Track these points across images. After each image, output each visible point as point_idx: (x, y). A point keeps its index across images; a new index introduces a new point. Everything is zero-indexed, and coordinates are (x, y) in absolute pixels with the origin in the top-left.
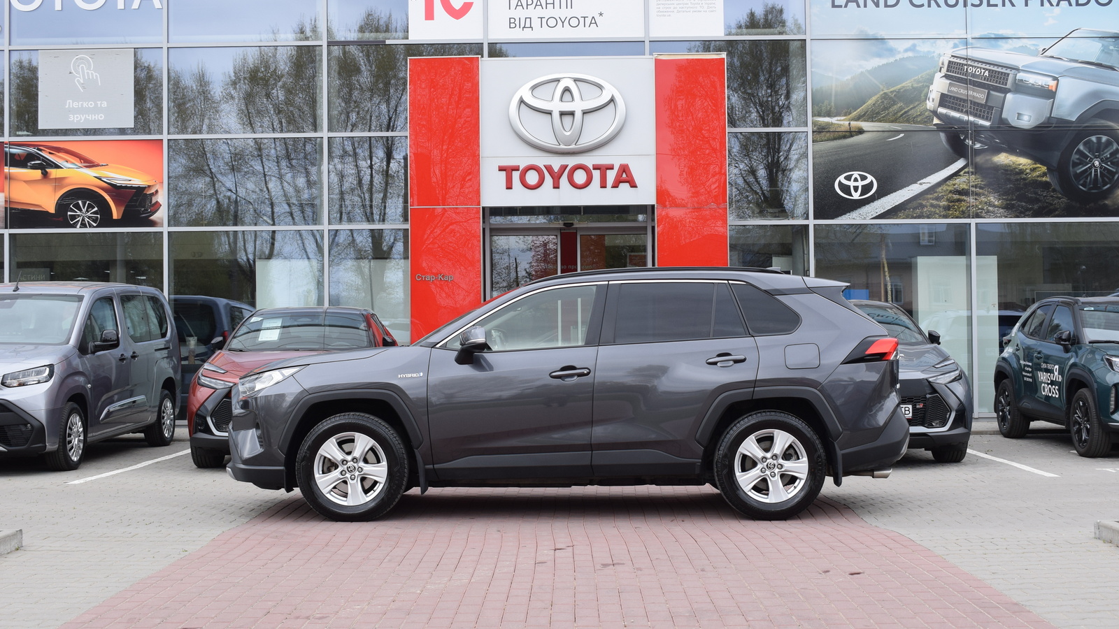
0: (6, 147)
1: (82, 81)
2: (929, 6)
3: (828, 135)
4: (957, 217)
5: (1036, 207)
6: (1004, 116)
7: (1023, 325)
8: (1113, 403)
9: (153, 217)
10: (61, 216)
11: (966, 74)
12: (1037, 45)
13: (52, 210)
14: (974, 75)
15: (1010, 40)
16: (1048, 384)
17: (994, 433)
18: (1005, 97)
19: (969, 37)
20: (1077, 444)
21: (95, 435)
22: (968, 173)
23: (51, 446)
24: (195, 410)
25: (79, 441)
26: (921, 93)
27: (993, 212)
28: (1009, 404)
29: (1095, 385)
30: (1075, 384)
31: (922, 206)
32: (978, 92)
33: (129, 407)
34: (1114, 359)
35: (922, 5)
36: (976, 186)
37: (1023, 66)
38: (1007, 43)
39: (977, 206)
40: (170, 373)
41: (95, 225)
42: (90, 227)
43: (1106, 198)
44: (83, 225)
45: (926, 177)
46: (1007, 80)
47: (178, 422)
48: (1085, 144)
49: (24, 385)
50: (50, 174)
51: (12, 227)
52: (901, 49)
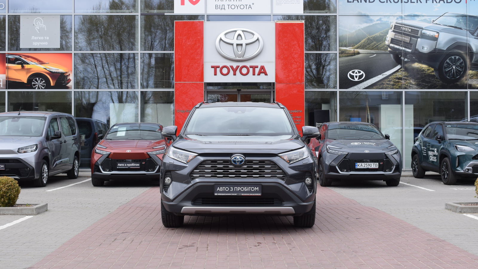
0: (7, 55)
2: (387, 2)
3: (345, 54)
4: (397, 89)
5: (429, 85)
6: (417, 47)
7: (423, 133)
8: (457, 163)
9: (68, 85)
10: (29, 84)
12: (431, 19)
13: (26, 82)
14: (405, 31)
15: (419, 17)
16: (432, 156)
17: (411, 176)
18: (417, 40)
19: (403, 15)
20: (443, 180)
21: (51, 173)
22: (402, 71)
23: (37, 177)
24: (94, 163)
25: (46, 175)
26: (383, 38)
27: (412, 87)
28: (417, 164)
29: (450, 156)
30: (443, 156)
31: (383, 84)
32: (406, 38)
34: (458, 146)
35: (384, 2)
36: (405, 76)
37: (425, 27)
38: (418, 18)
39: (405, 84)
40: (77, 149)
41: (43, 88)
42: (41, 89)
43: (458, 82)
44: (39, 88)
45: (385, 72)
46: (418, 33)
48: (449, 60)
49: (26, 152)
50: (25, 67)
51: (9, 89)
52: (375, 20)
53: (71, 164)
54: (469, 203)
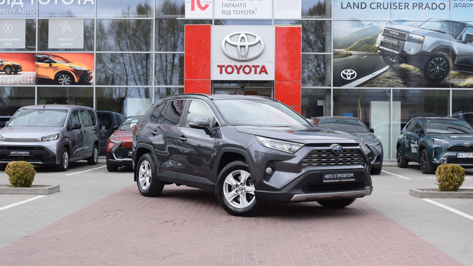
0: (37, 55)
1: (65, 31)
2: (377, 8)
3: (339, 56)
4: (386, 87)
5: (415, 84)
6: (404, 50)
7: (407, 127)
8: (434, 154)
9: (90, 82)
10: (56, 81)
11: (390, 34)
12: (417, 24)
13: (53, 78)
14: (393, 35)
15: (407, 22)
16: (413, 148)
17: (396, 166)
18: (404, 43)
19: (392, 20)
20: (422, 169)
21: (71, 160)
22: (390, 70)
23: (58, 162)
24: (108, 151)
25: (67, 161)
26: (374, 41)
27: (399, 85)
28: (401, 155)
29: (428, 149)
30: (422, 148)
31: (373, 83)
32: (395, 41)
33: (82, 151)
34: (435, 139)
35: (375, 8)
36: (393, 76)
37: (412, 32)
38: (406, 23)
39: (393, 83)
40: (97, 139)
41: (69, 84)
42: (67, 85)
43: (441, 81)
44: (64, 84)
45: (374, 72)
46: (405, 36)
47: (99, 157)
48: (434, 61)
49: (49, 141)
50: (52, 65)
51: (38, 85)
52: (367, 25)
53: (91, 151)
54: (431, 189)
